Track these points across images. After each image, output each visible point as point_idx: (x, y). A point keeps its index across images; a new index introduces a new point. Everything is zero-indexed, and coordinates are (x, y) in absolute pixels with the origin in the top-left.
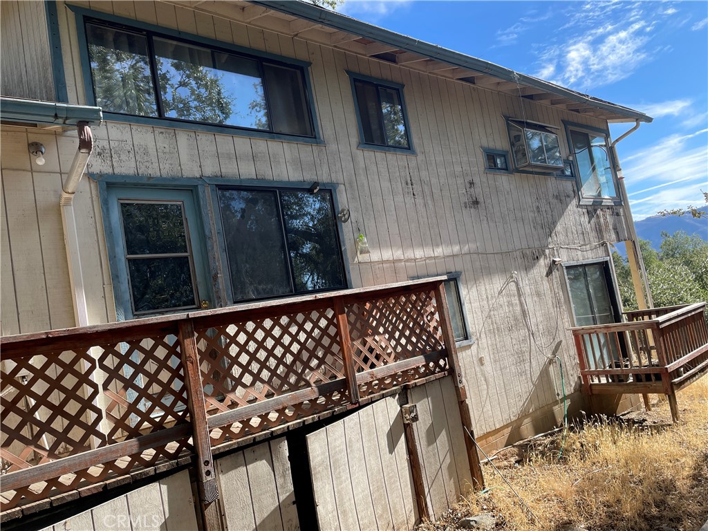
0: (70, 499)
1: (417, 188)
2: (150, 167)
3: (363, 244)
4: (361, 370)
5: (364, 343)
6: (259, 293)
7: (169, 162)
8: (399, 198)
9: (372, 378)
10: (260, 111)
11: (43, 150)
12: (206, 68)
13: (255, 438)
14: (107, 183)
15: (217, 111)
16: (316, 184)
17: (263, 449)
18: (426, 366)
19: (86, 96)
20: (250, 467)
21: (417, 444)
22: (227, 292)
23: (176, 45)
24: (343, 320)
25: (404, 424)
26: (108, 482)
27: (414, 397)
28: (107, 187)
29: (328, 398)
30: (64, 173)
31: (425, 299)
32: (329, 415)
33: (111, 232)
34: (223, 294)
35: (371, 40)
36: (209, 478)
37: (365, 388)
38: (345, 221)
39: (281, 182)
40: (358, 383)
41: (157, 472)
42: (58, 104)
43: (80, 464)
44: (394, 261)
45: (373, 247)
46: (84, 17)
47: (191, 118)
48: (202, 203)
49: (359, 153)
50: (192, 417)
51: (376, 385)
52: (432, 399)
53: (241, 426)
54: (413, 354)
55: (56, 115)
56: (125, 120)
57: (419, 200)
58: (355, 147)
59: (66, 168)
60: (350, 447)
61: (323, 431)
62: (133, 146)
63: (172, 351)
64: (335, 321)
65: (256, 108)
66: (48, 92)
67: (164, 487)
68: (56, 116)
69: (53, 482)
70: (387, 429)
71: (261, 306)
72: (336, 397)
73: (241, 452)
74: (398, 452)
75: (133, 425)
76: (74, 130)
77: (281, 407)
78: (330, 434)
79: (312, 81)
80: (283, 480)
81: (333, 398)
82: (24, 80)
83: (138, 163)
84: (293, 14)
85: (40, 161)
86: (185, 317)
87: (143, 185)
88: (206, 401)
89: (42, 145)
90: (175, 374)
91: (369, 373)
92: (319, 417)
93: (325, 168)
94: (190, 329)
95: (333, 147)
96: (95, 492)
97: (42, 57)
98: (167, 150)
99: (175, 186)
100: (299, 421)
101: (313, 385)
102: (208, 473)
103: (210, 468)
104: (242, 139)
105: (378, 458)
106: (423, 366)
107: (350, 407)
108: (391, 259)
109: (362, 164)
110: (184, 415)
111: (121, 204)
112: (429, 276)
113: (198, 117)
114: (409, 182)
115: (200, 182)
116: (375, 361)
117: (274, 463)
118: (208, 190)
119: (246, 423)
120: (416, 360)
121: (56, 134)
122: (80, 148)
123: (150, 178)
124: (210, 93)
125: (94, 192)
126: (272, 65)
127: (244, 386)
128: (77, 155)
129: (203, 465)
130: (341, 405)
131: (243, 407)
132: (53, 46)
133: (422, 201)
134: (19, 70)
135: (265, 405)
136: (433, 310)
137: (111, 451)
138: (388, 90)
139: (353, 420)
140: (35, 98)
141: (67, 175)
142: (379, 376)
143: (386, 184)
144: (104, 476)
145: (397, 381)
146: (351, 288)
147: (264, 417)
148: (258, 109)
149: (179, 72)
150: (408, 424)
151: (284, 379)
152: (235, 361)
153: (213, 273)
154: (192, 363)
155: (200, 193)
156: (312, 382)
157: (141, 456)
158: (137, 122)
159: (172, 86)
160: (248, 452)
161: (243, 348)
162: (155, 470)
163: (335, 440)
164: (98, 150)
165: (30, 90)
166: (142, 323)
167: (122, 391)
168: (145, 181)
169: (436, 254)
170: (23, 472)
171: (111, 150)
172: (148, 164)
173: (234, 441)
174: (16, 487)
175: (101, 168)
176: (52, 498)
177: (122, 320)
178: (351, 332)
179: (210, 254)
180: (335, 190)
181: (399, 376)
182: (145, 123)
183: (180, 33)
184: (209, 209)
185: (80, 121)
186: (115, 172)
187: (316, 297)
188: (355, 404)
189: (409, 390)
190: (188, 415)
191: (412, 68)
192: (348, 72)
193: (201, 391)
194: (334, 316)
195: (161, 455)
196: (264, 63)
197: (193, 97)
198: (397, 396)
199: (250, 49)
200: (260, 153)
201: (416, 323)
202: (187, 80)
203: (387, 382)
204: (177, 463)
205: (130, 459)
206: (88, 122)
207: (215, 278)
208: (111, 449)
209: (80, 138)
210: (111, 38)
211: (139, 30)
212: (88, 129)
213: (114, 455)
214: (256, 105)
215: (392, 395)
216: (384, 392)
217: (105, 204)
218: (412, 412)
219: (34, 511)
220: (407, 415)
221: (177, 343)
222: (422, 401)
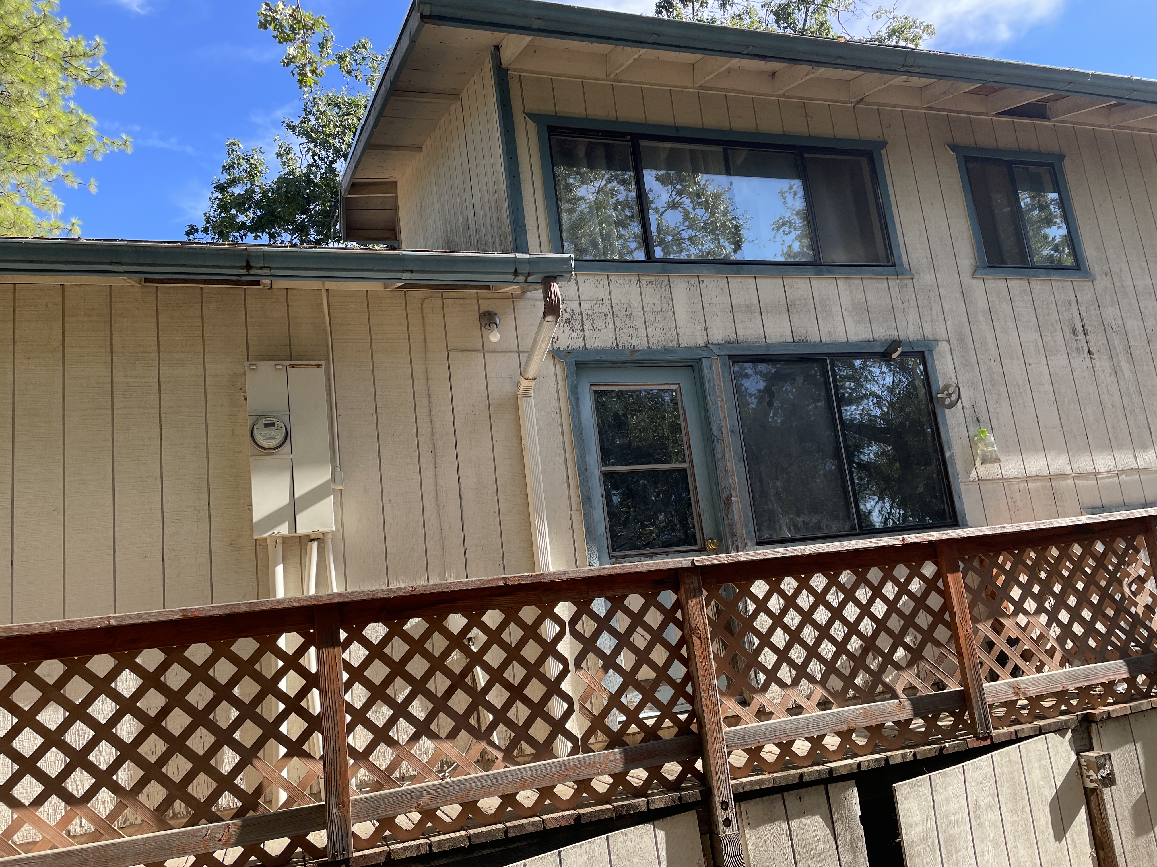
0: (531, 829)
1: (1097, 340)
2: (634, 335)
3: (986, 445)
4: (993, 677)
5: (998, 628)
6: (797, 530)
7: (660, 325)
8: (1060, 361)
9: (1017, 694)
10: (790, 232)
11: (498, 321)
12: (706, 177)
13: (801, 776)
14: (578, 363)
15: (722, 241)
16: (895, 344)
17: (816, 795)
18: (1131, 681)
19: (551, 241)
20: (794, 823)
21: (1113, 828)
22: (747, 526)
23: (671, 149)
24: (956, 583)
25: (1085, 788)
26: (582, 811)
27: (1104, 740)
28: (577, 368)
29: (931, 724)
30: (523, 352)
31: (1126, 551)
32: (933, 754)
33: (582, 434)
34: (741, 529)
35: (997, 86)
36: (729, 831)
37: (1000, 712)
38: (952, 405)
39: (835, 344)
40: (989, 700)
41: (651, 807)
42: (519, 256)
43: (545, 777)
44: (1051, 478)
45: (1007, 449)
46: (548, 127)
47: (683, 256)
48: (707, 385)
49: (977, 285)
50: (701, 725)
51: (1023, 707)
52: (1144, 747)
53: (778, 751)
54: (1100, 656)
55: (516, 270)
56: (602, 269)
57: (1102, 363)
58: (969, 274)
59: (526, 345)
60: (978, 817)
61: (923, 779)
62: (612, 306)
63: (669, 616)
64: (940, 584)
65: (783, 229)
66: (503, 240)
67: (661, 834)
68: (516, 273)
69: (509, 799)
70: (1050, 793)
71: (807, 552)
72: (946, 721)
73: (779, 796)
74: (1073, 840)
75: (616, 727)
76: (537, 289)
77: (845, 728)
78: (938, 788)
79: (887, 172)
80: (851, 857)
81: (940, 724)
82: (471, 227)
83: (617, 330)
84: (857, 68)
85: (495, 337)
86: (688, 564)
87: (624, 362)
88: (722, 703)
89: (496, 314)
90: (674, 653)
91: (1009, 685)
92: (914, 755)
93: (912, 315)
94: (696, 584)
95: (926, 278)
96: (564, 824)
97: (495, 192)
98: (658, 308)
99: (669, 361)
100: (877, 756)
101: (902, 696)
102: (727, 823)
103: (730, 814)
104: (769, 281)
105: (1031, 845)
106: (1124, 680)
107: (974, 744)
108: (1045, 472)
109: (982, 303)
110: (689, 720)
111: (595, 391)
112: (1126, 506)
113: (693, 252)
114: (1079, 329)
115: (705, 354)
116: (1020, 662)
117: (836, 823)
118: (717, 365)
119: (786, 747)
120: (1108, 669)
121: (513, 297)
122: (544, 316)
123: (634, 351)
124: (713, 214)
125: (560, 377)
126: (818, 156)
127: (782, 684)
128: (541, 325)
129: (719, 808)
130: (956, 738)
131: (782, 719)
132: (510, 175)
133: (1107, 364)
134: (465, 214)
135: (817, 722)
136: (1142, 572)
137: (584, 764)
138: (1032, 169)
139: (981, 768)
140: (485, 251)
141: (527, 354)
142: (1032, 692)
143: (1031, 337)
144: (575, 802)
145: (1068, 704)
146: (966, 526)
147: (816, 742)
148: (787, 230)
149: (666, 188)
150: (1094, 790)
151: (849, 681)
152: (766, 640)
153: (725, 495)
154: (700, 638)
155: (705, 370)
156: (899, 688)
157: (627, 778)
158: (618, 270)
159: (656, 210)
160: (790, 797)
161: (778, 620)
162: (648, 803)
163: (948, 800)
164: (566, 316)
165: (479, 238)
166: (629, 570)
167: (601, 672)
168: (627, 357)
169: (1142, 464)
170: (471, 778)
171: (582, 314)
172: (631, 331)
173: (767, 776)
174: (462, 801)
175: (570, 341)
176: (508, 824)
177: (596, 566)
178: (972, 606)
179: (720, 465)
180: (931, 352)
181: (1073, 696)
182: (628, 270)
183: (677, 129)
184: (718, 394)
185: (545, 277)
186: (588, 347)
187: (903, 539)
188: (984, 739)
189: (1094, 725)
190: (695, 720)
191: (1079, 123)
192: (954, 147)
193: (713, 686)
194: (938, 575)
195: (655, 781)
196: (806, 155)
197: (687, 223)
198: (1069, 734)
199: (784, 136)
200: (799, 299)
201: (1104, 595)
202: (678, 198)
203: (1047, 704)
204: (680, 798)
205: (611, 781)
206: (555, 277)
207: (728, 502)
208: (585, 762)
209: (545, 301)
210: (581, 151)
211: (620, 135)
212: (555, 286)
213: (590, 771)
214: (784, 225)
215: (1060, 730)
216: (1042, 723)
217: (574, 392)
218: (1102, 767)
219: (483, 840)
220: (1091, 772)
221: (678, 605)
222: (1123, 749)
